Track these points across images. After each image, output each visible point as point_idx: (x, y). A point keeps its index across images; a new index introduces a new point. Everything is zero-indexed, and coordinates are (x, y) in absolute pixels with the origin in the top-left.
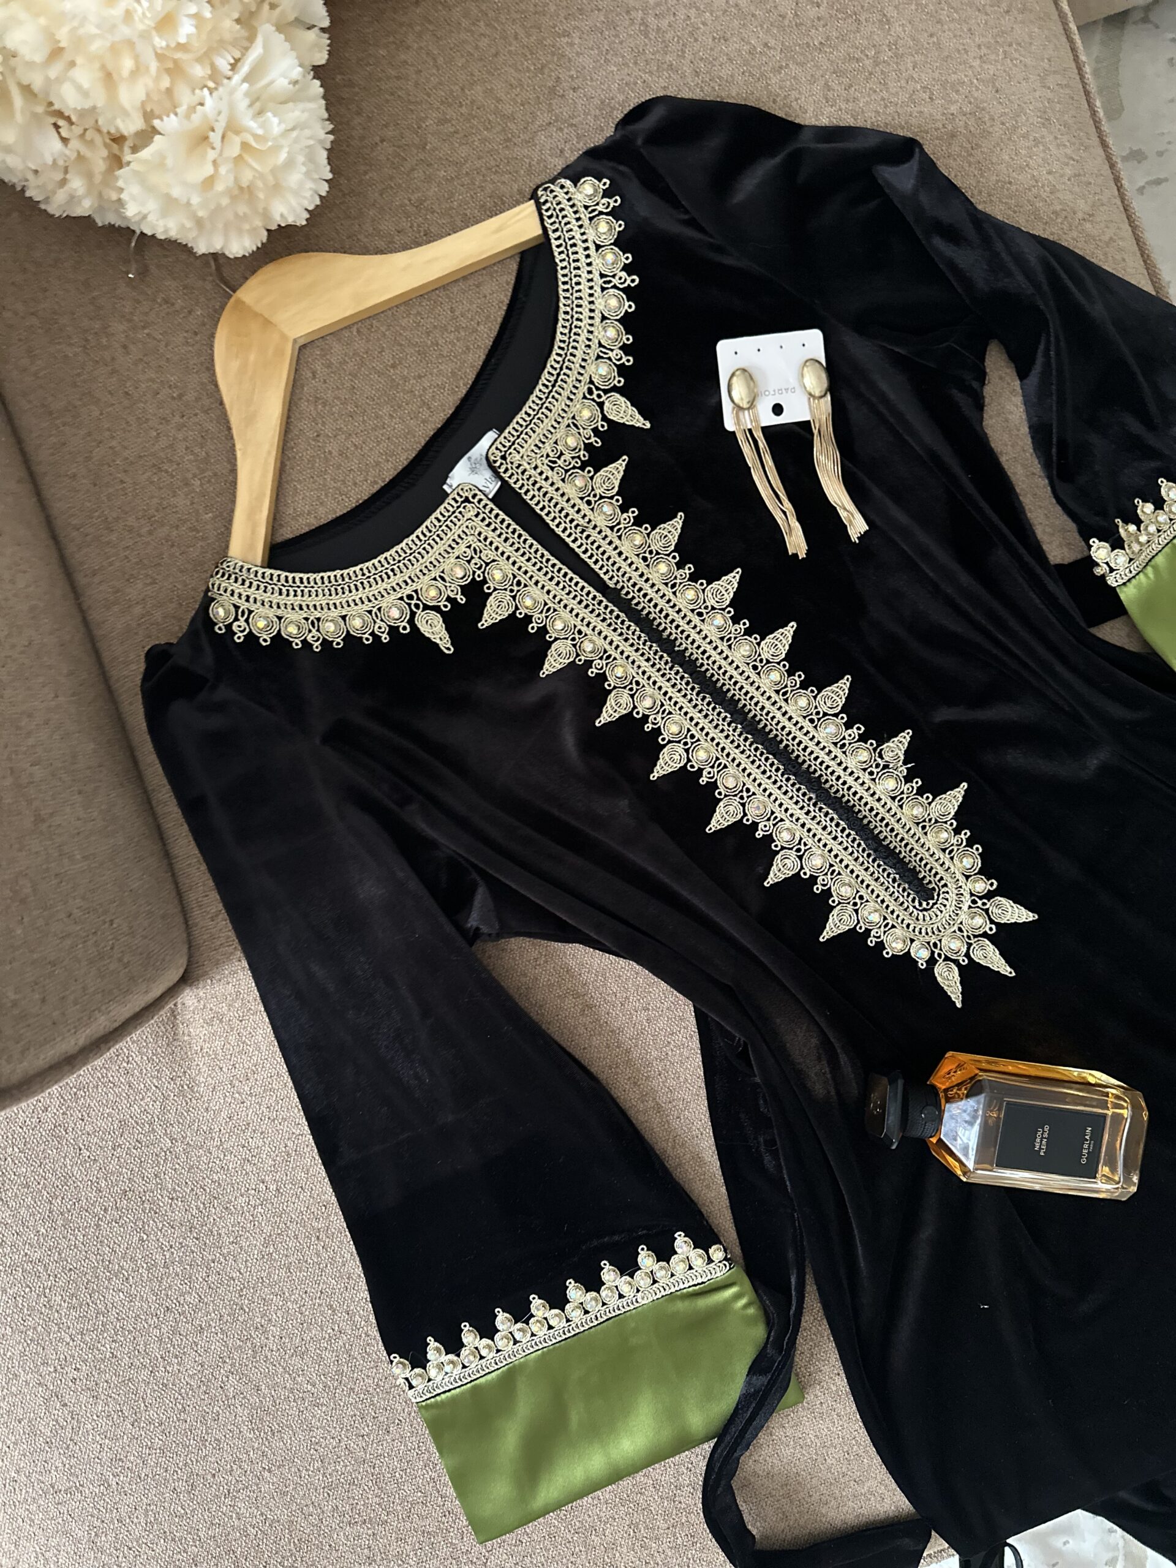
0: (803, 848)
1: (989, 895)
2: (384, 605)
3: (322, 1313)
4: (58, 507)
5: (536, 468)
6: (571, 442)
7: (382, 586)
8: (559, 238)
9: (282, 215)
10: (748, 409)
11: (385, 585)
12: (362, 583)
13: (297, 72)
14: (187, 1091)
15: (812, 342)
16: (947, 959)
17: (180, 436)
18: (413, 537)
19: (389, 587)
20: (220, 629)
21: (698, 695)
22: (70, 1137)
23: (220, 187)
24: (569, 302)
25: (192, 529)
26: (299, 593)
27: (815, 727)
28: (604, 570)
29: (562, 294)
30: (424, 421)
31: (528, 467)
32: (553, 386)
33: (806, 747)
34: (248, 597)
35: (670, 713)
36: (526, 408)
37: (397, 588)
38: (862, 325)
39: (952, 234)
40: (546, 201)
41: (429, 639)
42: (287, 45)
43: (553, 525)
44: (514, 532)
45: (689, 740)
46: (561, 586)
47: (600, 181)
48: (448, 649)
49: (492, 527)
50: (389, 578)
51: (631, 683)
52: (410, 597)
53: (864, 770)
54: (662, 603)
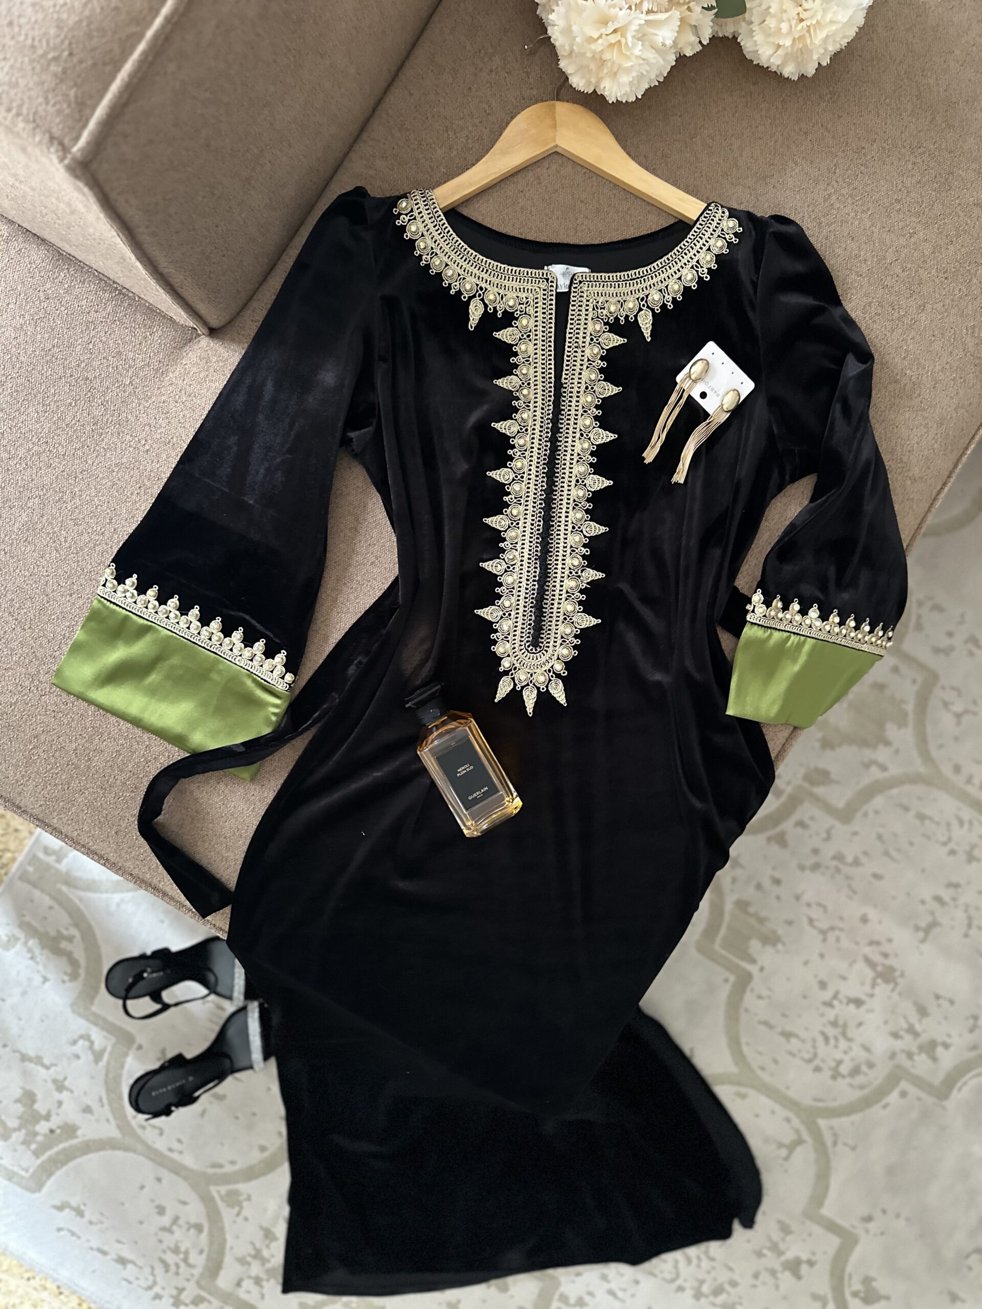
0: (511, 568)
1: (558, 676)
2: (467, 279)
3: (105, 517)
4: (391, 99)
5: (588, 301)
6: (613, 309)
7: (475, 271)
8: (699, 229)
9: (605, 88)
10: (693, 381)
11: (477, 272)
12: (470, 261)
13: (669, 42)
14: (160, 373)
15: (747, 386)
16: (513, 679)
17: (471, 128)
18: (510, 268)
19: (478, 275)
20: (396, 211)
21: (544, 464)
22: (93, 333)
23: (593, 46)
24: (674, 257)
25: (430, 167)
26: (442, 235)
27: (572, 532)
28: (567, 372)
29: (675, 251)
30: (567, 235)
31: (585, 296)
32: (631, 280)
33: (559, 535)
34: (421, 212)
35: (525, 457)
36: (611, 275)
37: (481, 279)
38: (774, 402)
39: (847, 411)
40: (711, 210)
41: (469, 313)
42: (677, 29)
43: (568, 330)
44: (550, 314)
45: (519, 477)
46: (543, 357)
47: (739, 227)
48: (471, 327)
49: (545, 302)
50: (482, 271)
51: (524, 427)
52: (481, 289)
53: (570, 569)
54: (573, 412)
